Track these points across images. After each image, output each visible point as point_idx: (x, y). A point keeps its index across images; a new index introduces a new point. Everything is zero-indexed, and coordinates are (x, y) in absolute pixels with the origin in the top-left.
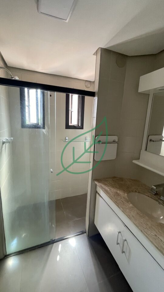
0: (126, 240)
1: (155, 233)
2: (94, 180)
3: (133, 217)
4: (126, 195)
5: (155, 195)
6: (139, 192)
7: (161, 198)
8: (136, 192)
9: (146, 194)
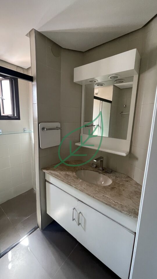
0: (80, 213)
1: (103, 194)
2: (42, 169)
3: (85, 189)
4: (74, 174)
5: (95, 168)
6: (84, 169)
7: (100, 169)
8: (81, 169)
9: (89, 169)
